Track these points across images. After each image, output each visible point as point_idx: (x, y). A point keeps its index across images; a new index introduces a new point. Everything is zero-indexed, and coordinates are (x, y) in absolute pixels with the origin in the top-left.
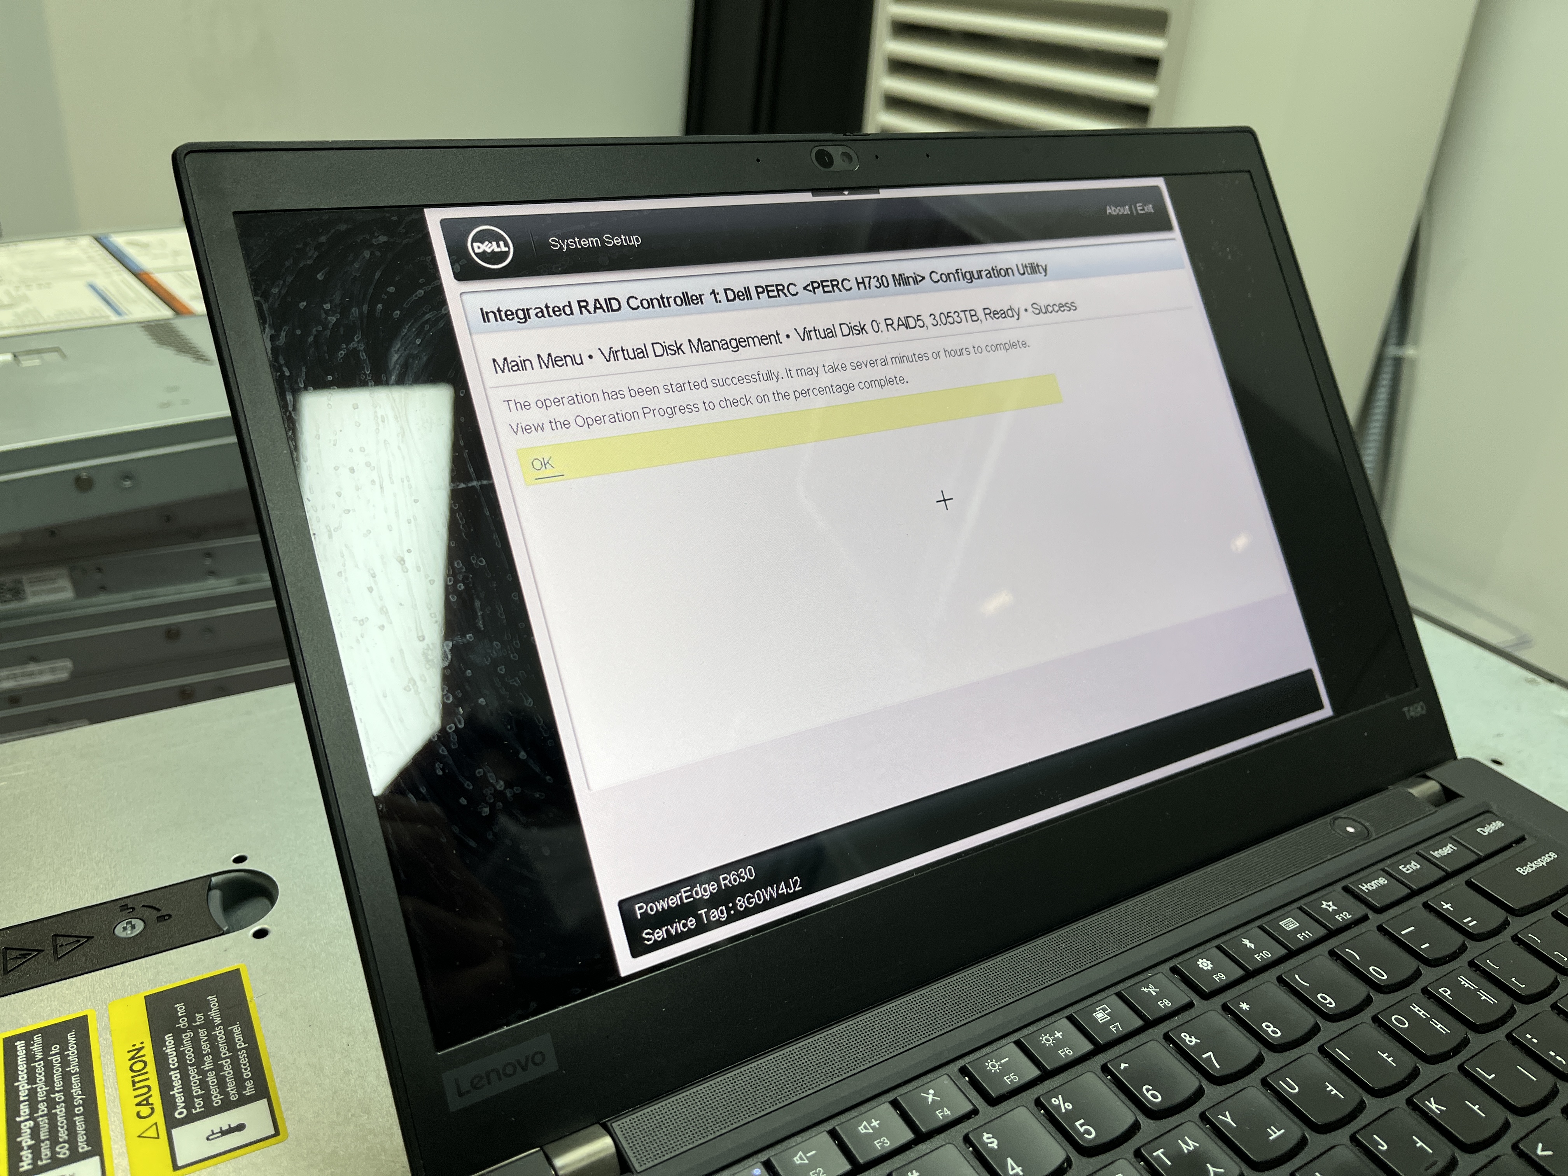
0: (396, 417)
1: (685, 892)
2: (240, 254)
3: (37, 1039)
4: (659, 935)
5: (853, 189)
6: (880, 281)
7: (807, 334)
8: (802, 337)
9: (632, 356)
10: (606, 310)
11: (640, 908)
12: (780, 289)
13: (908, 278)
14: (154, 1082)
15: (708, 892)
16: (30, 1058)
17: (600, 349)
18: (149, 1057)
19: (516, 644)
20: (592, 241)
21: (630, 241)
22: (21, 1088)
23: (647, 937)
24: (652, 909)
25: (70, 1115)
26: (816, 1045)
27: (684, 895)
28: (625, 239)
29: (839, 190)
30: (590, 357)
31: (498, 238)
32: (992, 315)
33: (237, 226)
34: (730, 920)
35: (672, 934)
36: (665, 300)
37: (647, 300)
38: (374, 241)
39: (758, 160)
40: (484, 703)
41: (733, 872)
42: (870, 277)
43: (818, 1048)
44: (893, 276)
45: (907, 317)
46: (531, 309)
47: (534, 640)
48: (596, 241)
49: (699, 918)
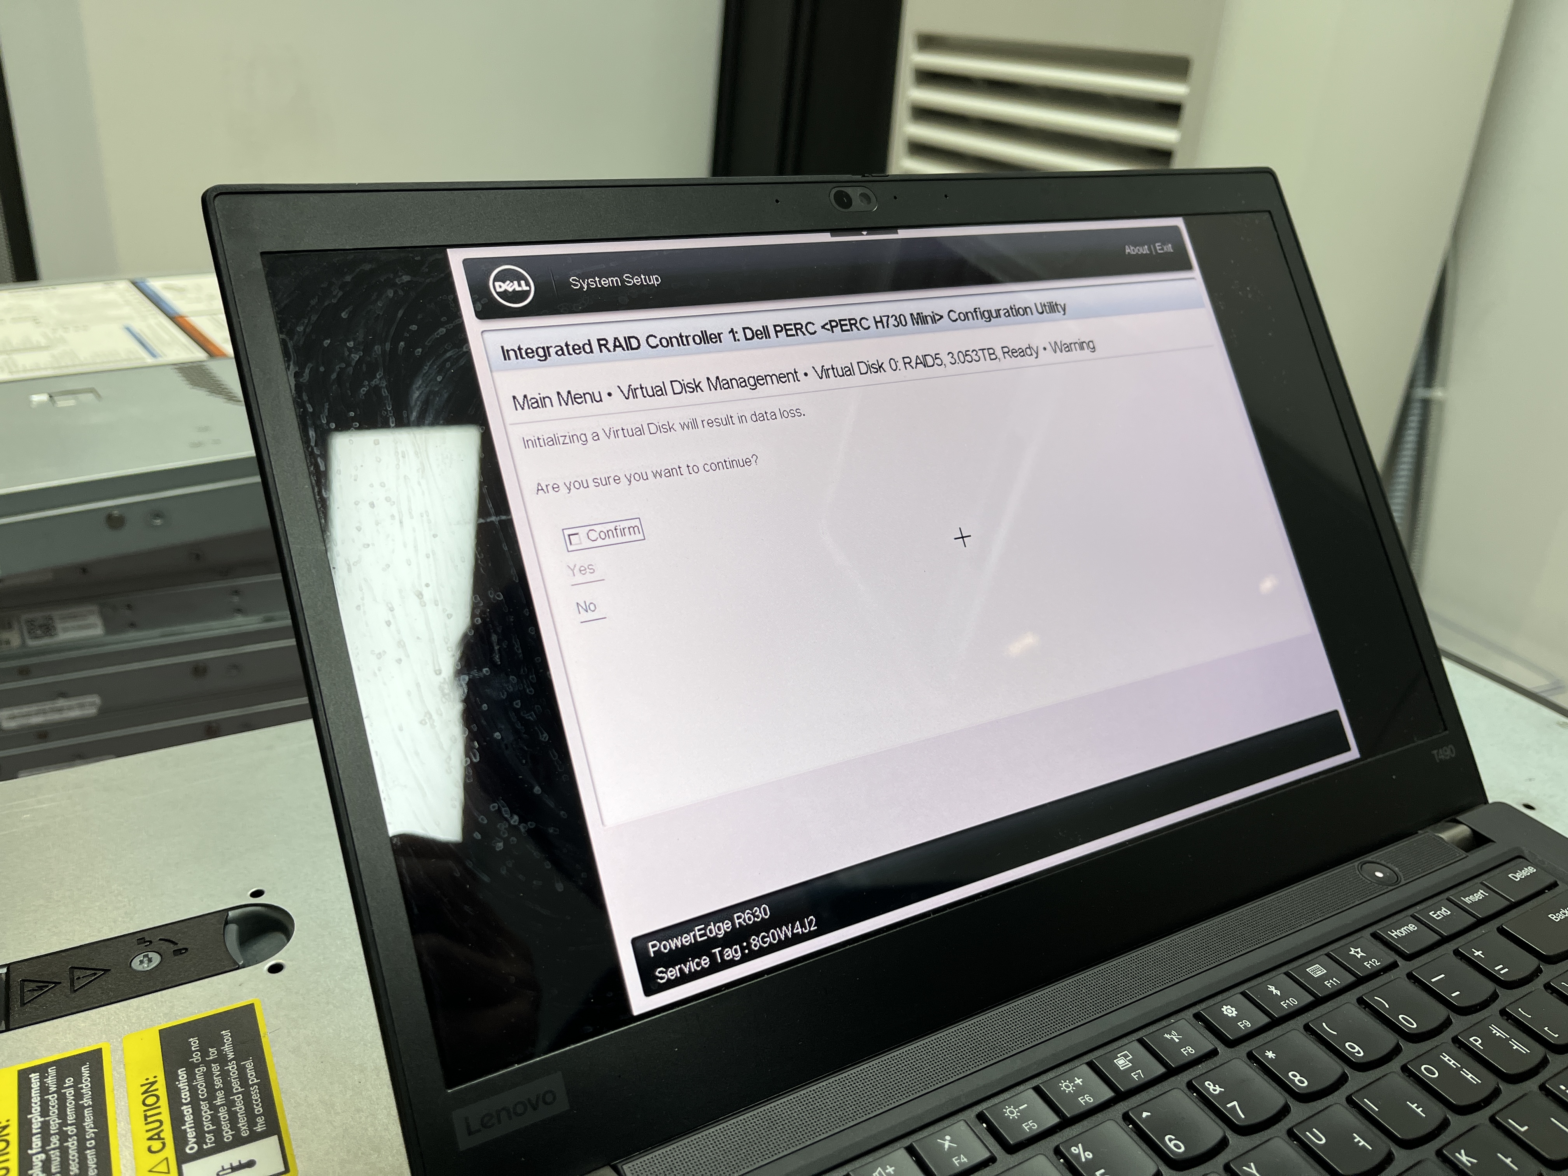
0: (416, 453)
1: (699, 930)
2: (266, 293)
3: (52, 1071)
4: (672, 973)
5: (871, 230)
6: (898, 320)
7: (825, 373)
8: (820, 375)
9: (651, 393)
10: (626, 349)
11: (654, 946)
12: (798, 328)
13: (926, 317)
14: (166, 1117)
15: (723, 931)
16: (44, 1090)
17: (619, 387)
18: (162, 1091)
19: (532, 678)
20: (612, 281)
21: (650, 281)
22: (34, 1121)
23: (661, 975)
24: (665, 948)
25: (82, 1149)
26: (831, 1088)
27: (698, 934)
28: (645, 279)
29: (857, 230)
30: (610, 394)
31: (519, 278)
32: (1010, 353)
33: (264, 266)
34: (745, 959)
35: (685, 973)
36: (684, 339)
37: (666, 339)
38: (397, 280)
39: (777, 201)
40: (500, 738)
41: (748, 911)
42: (888, 316)
43: (833, 1091)
44: (912, 314)
45: (925, 356)
46: (551, 347)
47: (550, 675)
48: (616, 280)
49: (712, 957)
